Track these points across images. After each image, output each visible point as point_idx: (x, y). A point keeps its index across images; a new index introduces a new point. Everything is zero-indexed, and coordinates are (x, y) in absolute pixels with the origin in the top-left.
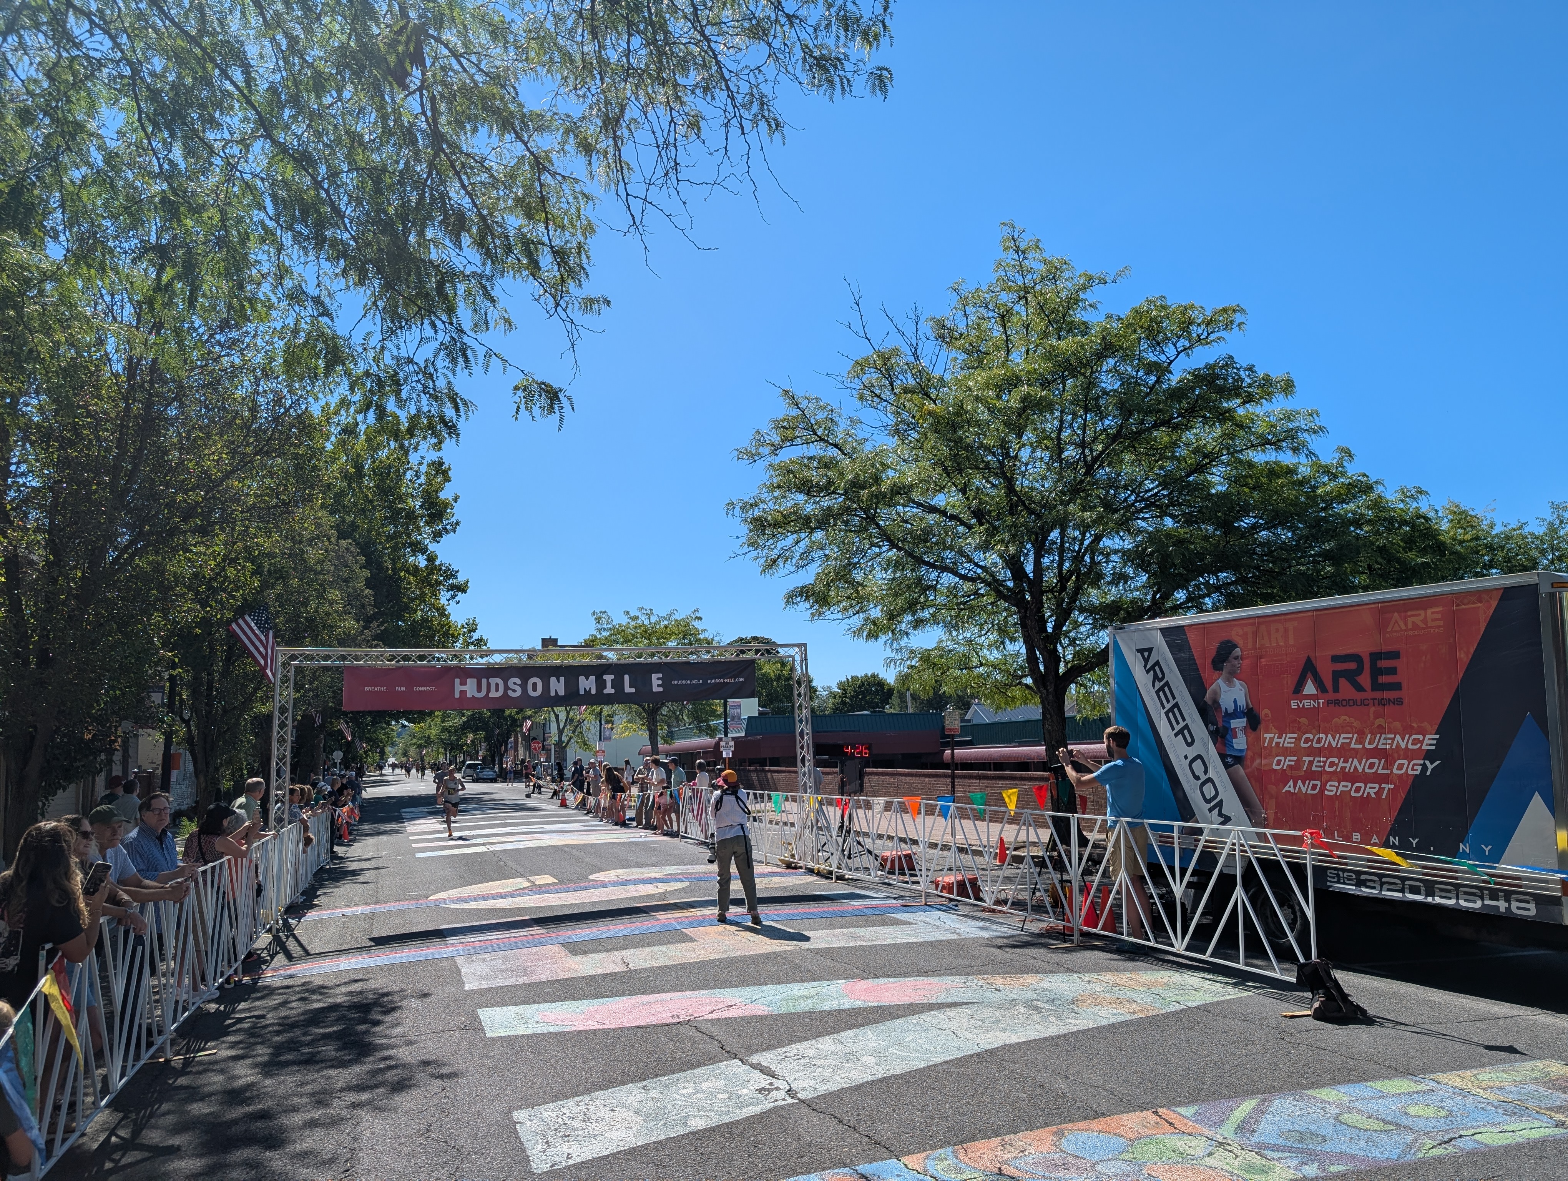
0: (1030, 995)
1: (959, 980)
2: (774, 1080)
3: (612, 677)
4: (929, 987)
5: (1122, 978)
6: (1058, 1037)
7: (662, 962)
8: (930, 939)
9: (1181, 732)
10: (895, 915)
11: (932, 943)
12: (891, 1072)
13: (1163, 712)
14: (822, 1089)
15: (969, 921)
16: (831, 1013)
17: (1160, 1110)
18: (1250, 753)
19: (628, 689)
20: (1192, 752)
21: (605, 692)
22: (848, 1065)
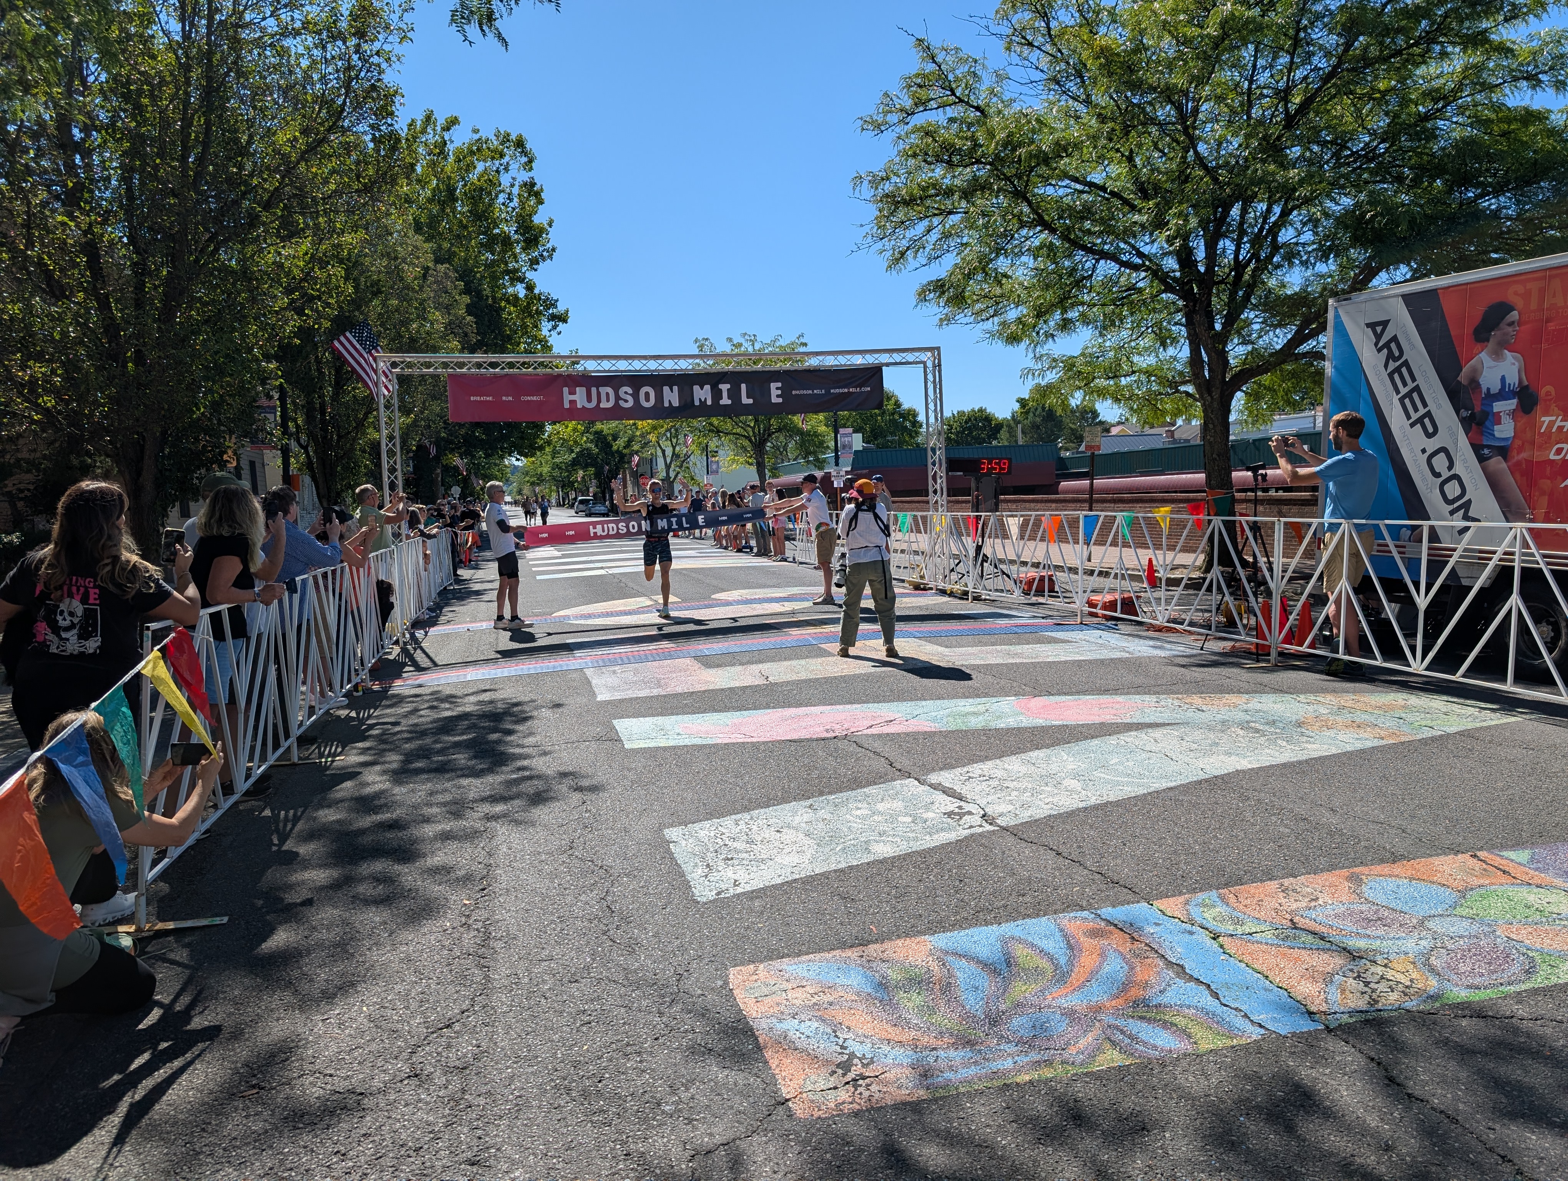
0: (1241, 716)
1: (1150, 699)
2: (962, 804)
3: (728, 386)
4: (1118, 706)
5: (1347, 699)
6: (1300, 762)
7: (803, 676)
8: (1098, 657)
9: (1420, 420)
10: (1050, 634)
11: (1102, 661)
12: (1105, 799)
13: (1396, 399)
14: (1025, 816)
15: (1136, 640)
16: (1009, 731)
17: (1482, 854)
18: (1518, 442)
19: (746, 400)
20: (1432, 445)
21: (722, 402)
22: (1048, 789)
